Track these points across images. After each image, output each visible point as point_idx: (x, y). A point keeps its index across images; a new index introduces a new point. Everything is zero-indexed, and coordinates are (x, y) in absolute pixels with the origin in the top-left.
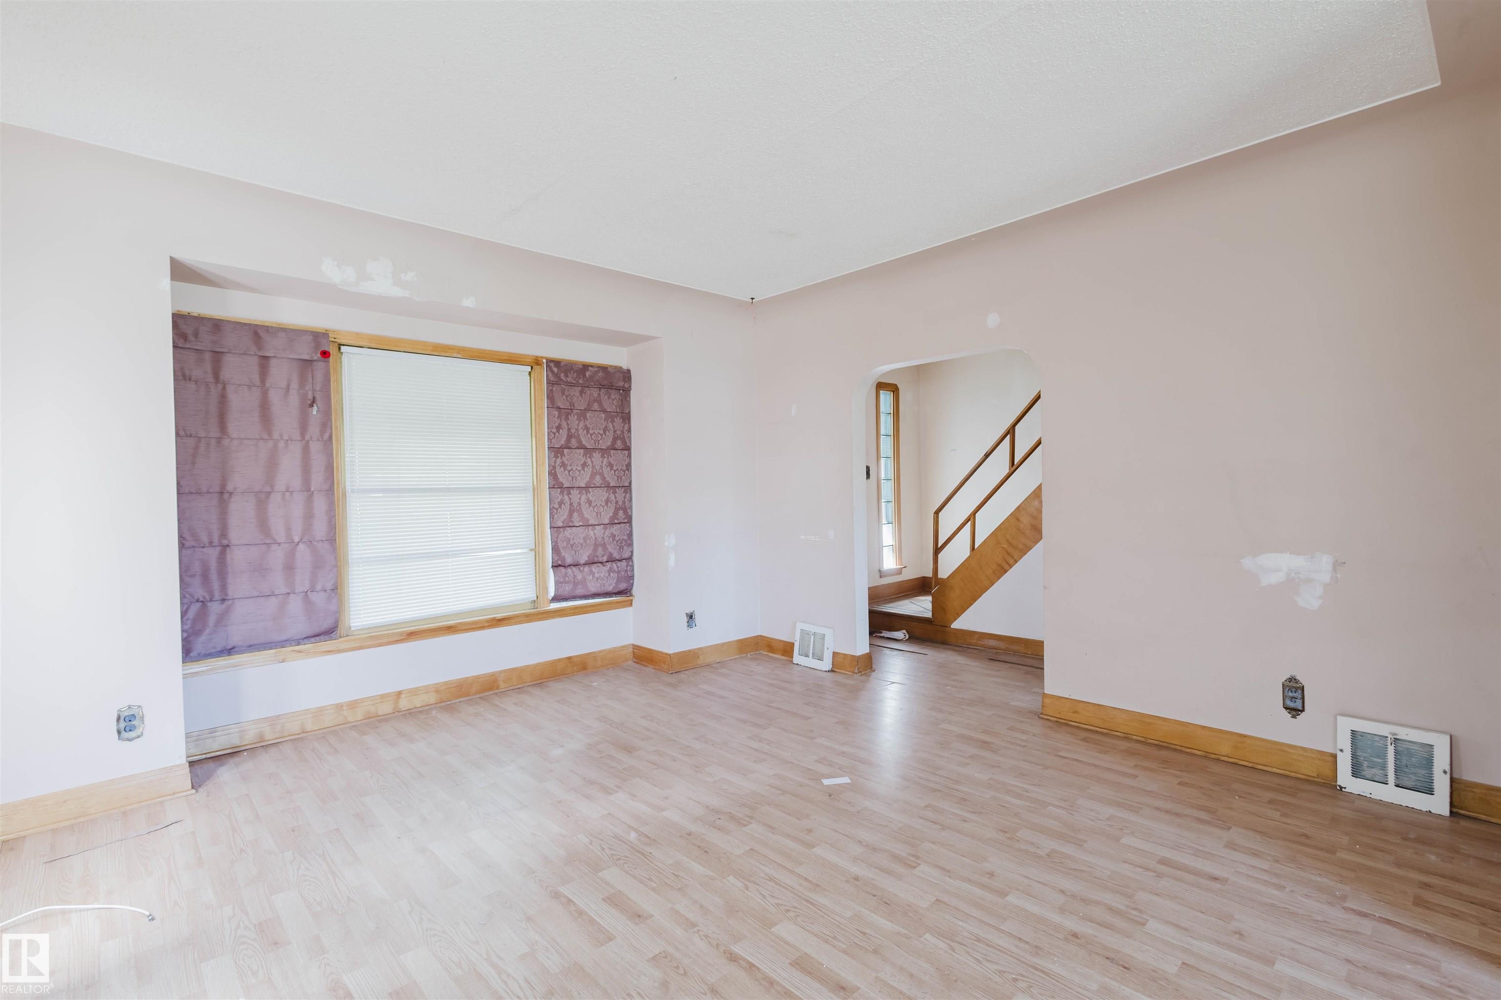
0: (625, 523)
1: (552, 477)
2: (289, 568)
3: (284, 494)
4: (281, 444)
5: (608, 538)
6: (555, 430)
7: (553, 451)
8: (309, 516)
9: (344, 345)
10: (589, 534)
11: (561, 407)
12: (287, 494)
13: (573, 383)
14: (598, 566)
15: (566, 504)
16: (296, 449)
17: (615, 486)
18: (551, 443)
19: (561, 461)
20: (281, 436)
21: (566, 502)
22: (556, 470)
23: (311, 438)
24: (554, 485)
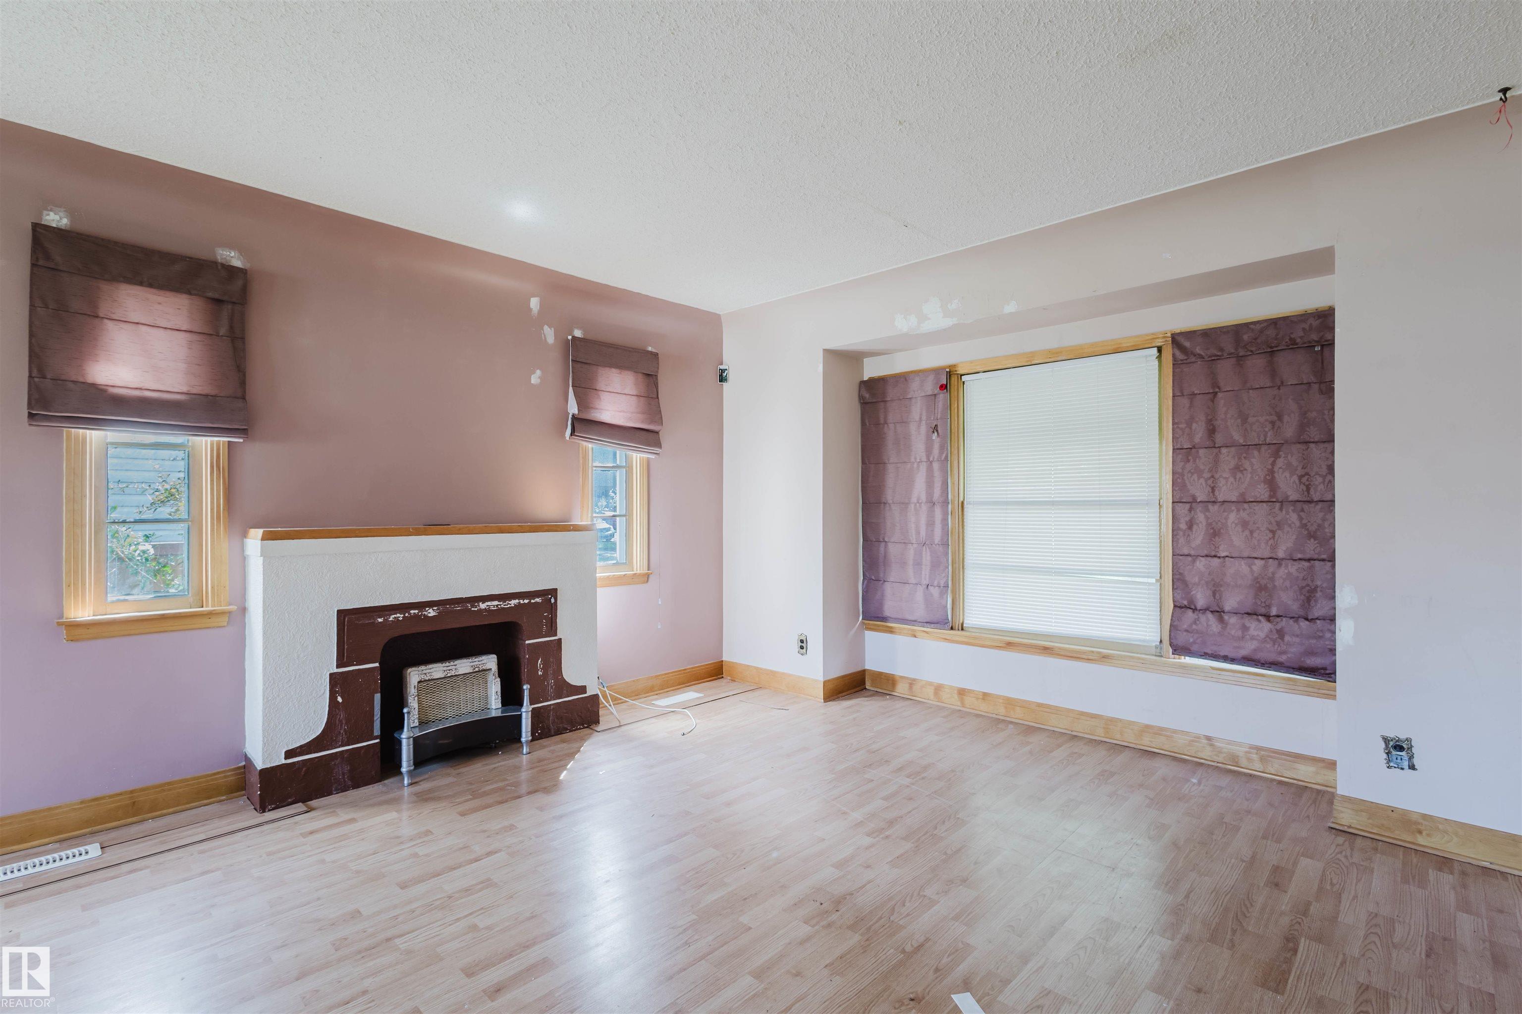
0: (1323, 560)
1: (1177, 489)
2: (918, 564)
3: (916, 505)
4: (915, 465)
5: (1281, 581)
6: (1183, 426)
7: (1180, 454)
8: (931, 524)
9: (964, 375)
10: (1240, 569)
11: (1196, 392)
12: (918, 504)
13: (1218, 356)
14: (1259, 621)
15: (1200, 525)
16: (923, 467)
17: (1300, 499)
18: (1177, 443)
19: (1194, 465)
20: (915, 458)
21: (1201, 522)
22: (1185, 478)
23: (933, 459)
24: (1181, 498)
